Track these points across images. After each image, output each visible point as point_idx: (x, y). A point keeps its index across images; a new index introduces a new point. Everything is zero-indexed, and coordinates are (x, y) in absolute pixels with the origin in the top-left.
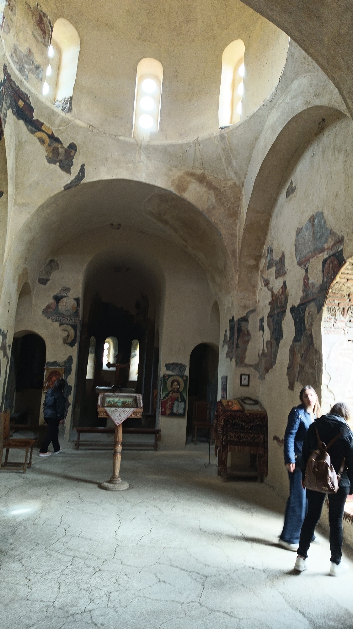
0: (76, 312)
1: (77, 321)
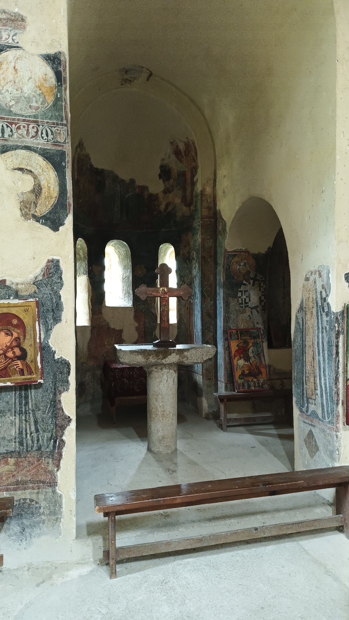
0: (55, 105)
1: (61, 139)
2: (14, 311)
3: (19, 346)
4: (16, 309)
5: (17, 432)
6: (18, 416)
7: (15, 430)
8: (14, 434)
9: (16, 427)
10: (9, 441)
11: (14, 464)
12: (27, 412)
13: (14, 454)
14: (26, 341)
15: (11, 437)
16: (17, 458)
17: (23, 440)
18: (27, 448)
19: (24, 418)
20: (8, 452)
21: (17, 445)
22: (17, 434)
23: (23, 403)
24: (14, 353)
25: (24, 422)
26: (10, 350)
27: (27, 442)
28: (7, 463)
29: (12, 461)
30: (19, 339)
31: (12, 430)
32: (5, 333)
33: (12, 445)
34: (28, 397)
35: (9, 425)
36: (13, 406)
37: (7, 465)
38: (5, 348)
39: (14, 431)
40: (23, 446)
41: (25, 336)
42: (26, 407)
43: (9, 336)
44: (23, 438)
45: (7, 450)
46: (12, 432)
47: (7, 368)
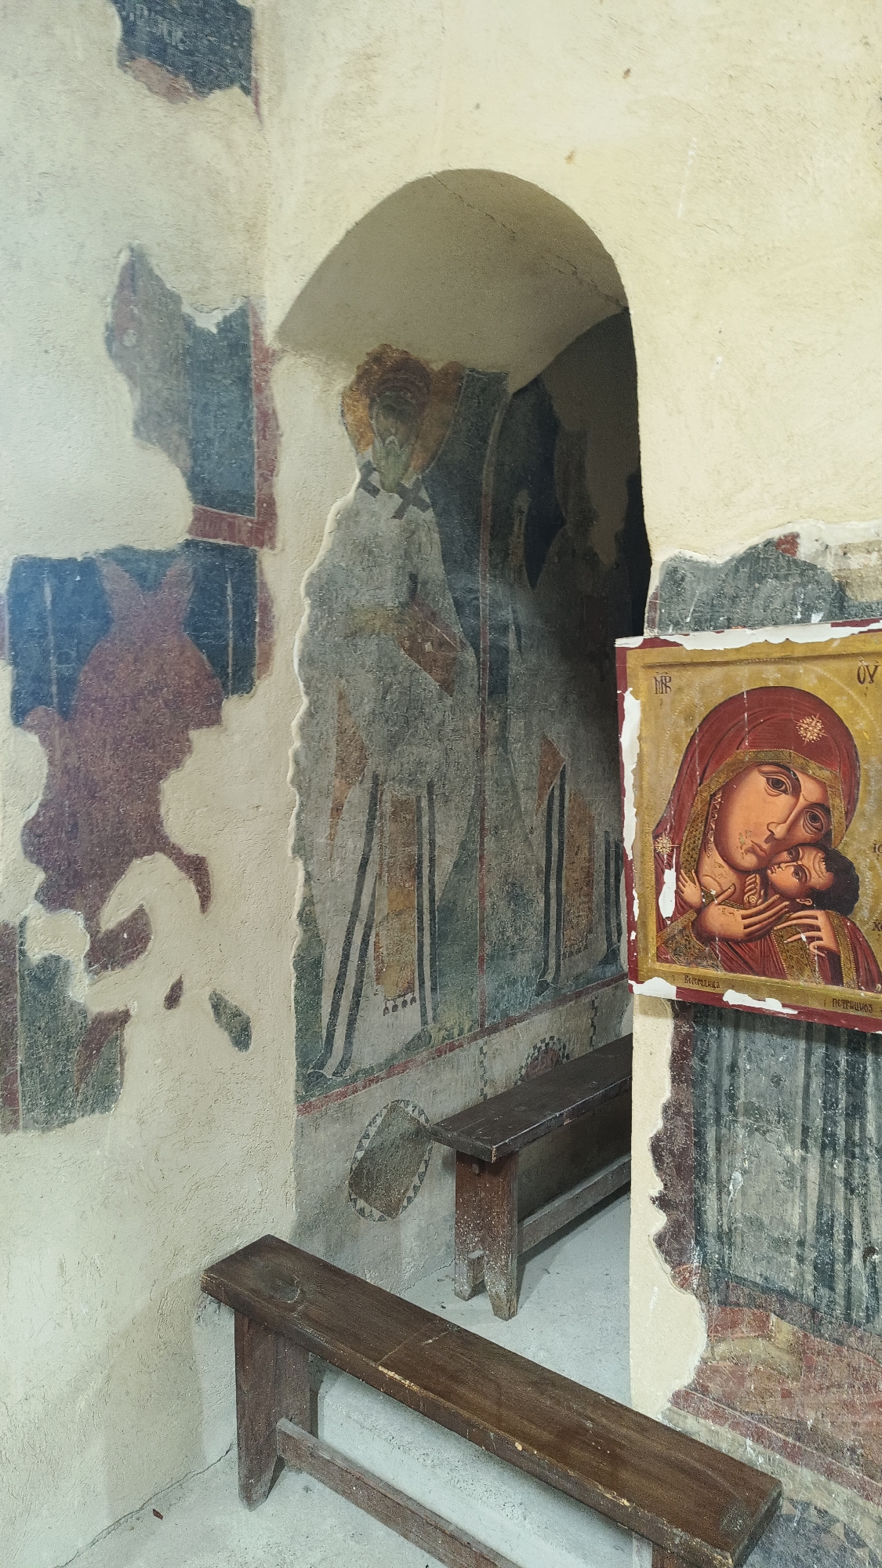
2: (808, 679)
3: (823, 843)
4: (817, 668)
5: (809, 1219)
6: (815, 1151)
7: (804, 1208)
8: (796, 1221)
9: (805, 1197)
10: (780, 1244)
11: (791, 1350)
12: (857, 1150)
13: (792, 1308)
14: (858, 825)
15: (786, 1232)
16: (802, 1327)
17: (833, 1266)
18: (848, 1307)
19: (839, 1169)
20: (770, 1286)
21: (809, 1277)
22: (809, 1227)
23: (842, 1104)
24: (800, 871)
25: (840, 1186)
26: (785, 856)
27: (850, 1281)
28: (762, 1329)
29: (783, 1331)
30: (827, 811)
31: (790, 1204)
32: (768, 779)
33: (787, 1264)
34: (863, 1082)
35: (779, 1178)
36: (800, 1102)
37: (761, 1336)
38: (765, 846)
39: (797, 1210)
40: (832, 1289)
41: (851, 801)
42: (853, 1125)
43: (784, 795)
44: (832, 1253)
45: (766, 1279)
46: (789, 1212)
47: (768, 933)
